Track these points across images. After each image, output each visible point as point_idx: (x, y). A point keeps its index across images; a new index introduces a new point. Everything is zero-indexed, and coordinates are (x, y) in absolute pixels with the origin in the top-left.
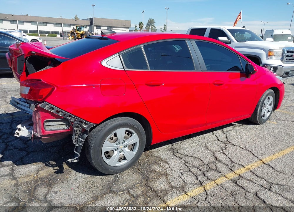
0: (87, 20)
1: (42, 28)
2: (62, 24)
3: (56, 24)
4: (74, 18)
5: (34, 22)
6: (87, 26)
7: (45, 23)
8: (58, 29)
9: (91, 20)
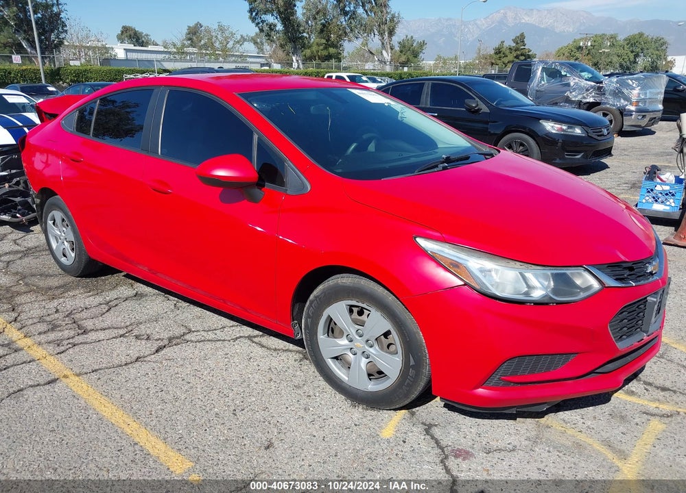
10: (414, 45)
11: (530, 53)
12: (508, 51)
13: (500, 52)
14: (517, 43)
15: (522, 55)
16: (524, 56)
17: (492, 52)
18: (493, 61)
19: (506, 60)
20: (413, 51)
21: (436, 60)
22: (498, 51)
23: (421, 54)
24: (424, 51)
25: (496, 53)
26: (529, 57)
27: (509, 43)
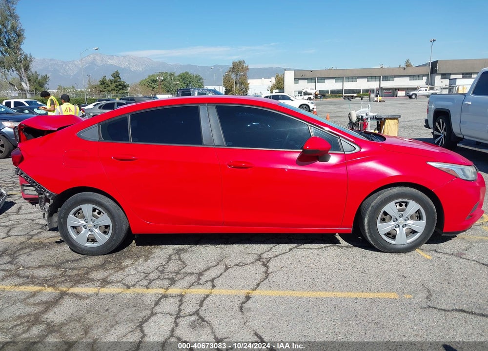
0: (425, 65)
1: (349, 85)
2: (380, 77)
3: (370, 77)
4: (403, 65)
5: (338, 78)
6: (424, 75)
7: (354, 78)
8: (374, 85)
9: (434, 65)
10: (39, 78)
11: (125, 84)
12: (109, 82)
13: (104, 84)
14: (115, 78)
15: (120, 85)
16: (121, 86)
17: (99, 83)
18: (101, 90)
19: (110, 89)
20: (39, 83)
21: (58, 89)
22: (103, 83)
23: (46, 85)
24: (48, 83)
25: (101, 84)
26: (125, 86)
27: (109, 77)
